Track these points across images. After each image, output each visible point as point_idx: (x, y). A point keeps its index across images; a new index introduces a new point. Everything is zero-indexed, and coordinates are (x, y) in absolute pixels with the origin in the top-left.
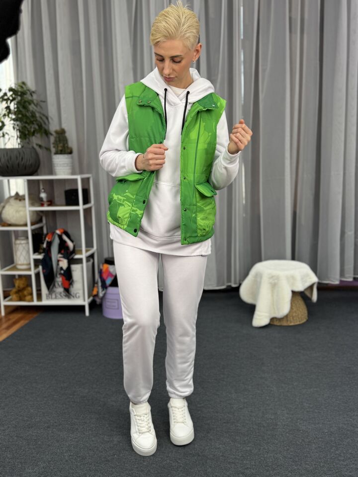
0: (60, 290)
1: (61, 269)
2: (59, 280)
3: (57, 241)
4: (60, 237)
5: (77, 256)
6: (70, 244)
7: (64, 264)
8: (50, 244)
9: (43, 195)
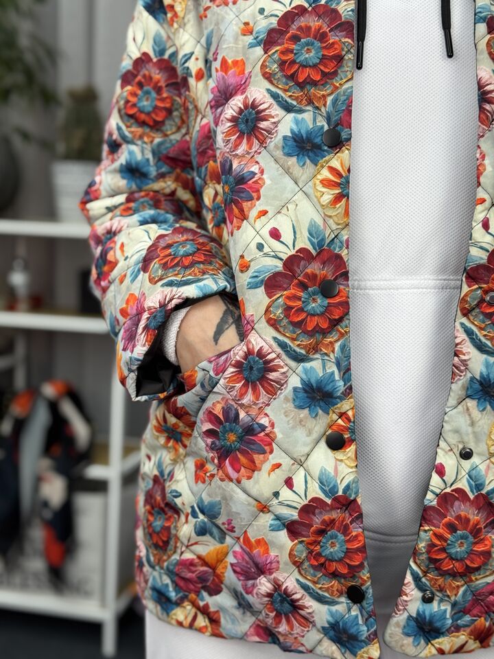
0: (36, 565)
1: (46, 504)
2: (37, 534)
3: (41, 420)
4: (54, 407)
5: (95, 472)
6: (80, 429)
7: (54, 490)
8: (20, 426)
9: (18, 279)
